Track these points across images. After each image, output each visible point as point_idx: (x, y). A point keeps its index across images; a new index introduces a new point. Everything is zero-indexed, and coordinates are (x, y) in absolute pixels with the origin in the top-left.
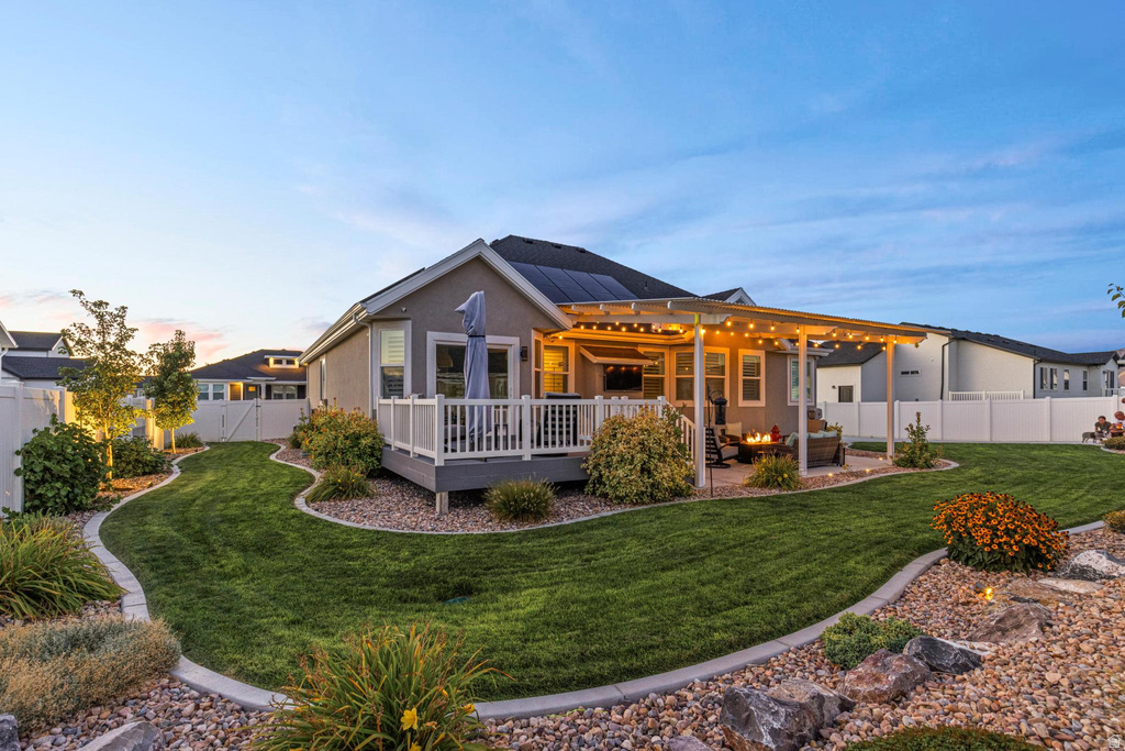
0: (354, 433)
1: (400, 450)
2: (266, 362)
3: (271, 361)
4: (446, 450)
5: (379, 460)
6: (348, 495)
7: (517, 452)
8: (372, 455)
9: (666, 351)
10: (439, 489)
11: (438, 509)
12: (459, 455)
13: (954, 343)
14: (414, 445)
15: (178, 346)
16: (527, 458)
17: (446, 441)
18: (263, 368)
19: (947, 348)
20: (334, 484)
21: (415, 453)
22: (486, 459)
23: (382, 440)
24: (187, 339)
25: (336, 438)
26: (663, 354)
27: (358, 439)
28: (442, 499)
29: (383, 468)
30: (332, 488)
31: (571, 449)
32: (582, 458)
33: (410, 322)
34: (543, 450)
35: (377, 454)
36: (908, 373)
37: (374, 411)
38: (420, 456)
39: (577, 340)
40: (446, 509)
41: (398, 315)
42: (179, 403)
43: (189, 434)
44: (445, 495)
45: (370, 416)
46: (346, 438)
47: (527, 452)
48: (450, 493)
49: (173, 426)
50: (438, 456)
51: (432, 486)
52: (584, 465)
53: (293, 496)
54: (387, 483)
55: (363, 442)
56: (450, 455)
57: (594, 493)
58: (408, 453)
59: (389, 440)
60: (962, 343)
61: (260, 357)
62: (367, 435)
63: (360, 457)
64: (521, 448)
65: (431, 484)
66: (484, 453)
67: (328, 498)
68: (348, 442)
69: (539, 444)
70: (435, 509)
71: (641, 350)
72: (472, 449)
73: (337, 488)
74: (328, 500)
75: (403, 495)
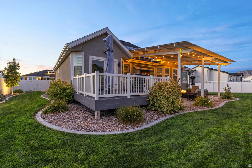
0: (64, 88)
1: (80, 94)
2: (47, 72)
3: (49, 72)
4: (99, 94)
5: (73, 97)
6: (59, 111)
7: (125, 95)
8: (70, 95)
9: (154, 67)
10: (97, 110)
11: (96, 118)
12: (104, 96)
13: (210, 70)
14: (85, 92)
15: (14, 63)
16: (129, 97)
17: (99, 90)
18: (47, 74)
19: (208, 71)
20: (54, 107)
21: (86, 95)
22: (114, 97)
23: (74, 90)
24: (17, 61)
25: (58, 90)
26: (154, 68)
27: (65, 90)
28: (97, 114)
29: (74, 100)
30: (53, 108)
31: (141, 94)
32: (147, 97)
33: (84, 52)
34: (134, 94)
35: (72, 95)
36: (199, 77)
37: (72, 81)
38: (88, 96)
39: (132, 63)
40: (99, 118)
41: (80, 49)
42: (14, 80)
43: (19, 89)
44: (99, 112)
45: (70, 82)
46: (61, 89)
47: (129, 94)
48: (101, 111)
49: (12, 87)
50: (96, 96)
51: (93, 108)
52: (148, 99)
53: (37, 112)
54: (75, 105)
55: (67, 91)
56: (101, 96)
57: (150, 109)
58: (83, 95)
59: (77, 90)
60: (211, 70)
61: (46, 71)
62: (69, 89)
63: (66, 96)
64: (127, 93)
65: (93, 107)
66: (114, 95)
67: (51, 112)
68: (62, 91)
69: (133, 92)
70: (94, 117)
71: (148, 66)
72: (109, 93)
73: (55, 108)
74: (51, 113)
75: (81, 110)
